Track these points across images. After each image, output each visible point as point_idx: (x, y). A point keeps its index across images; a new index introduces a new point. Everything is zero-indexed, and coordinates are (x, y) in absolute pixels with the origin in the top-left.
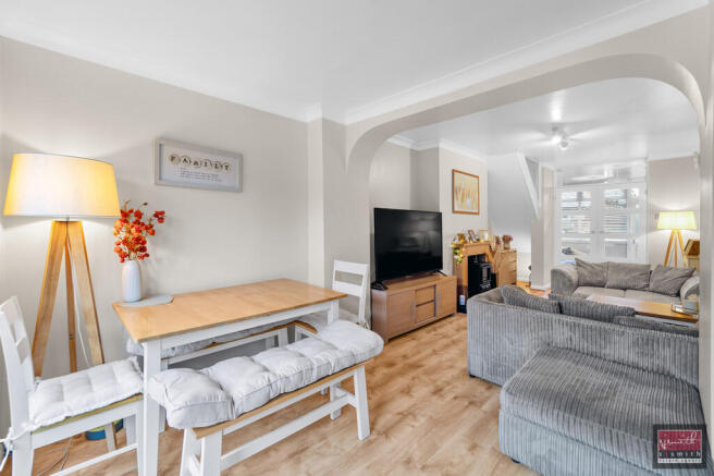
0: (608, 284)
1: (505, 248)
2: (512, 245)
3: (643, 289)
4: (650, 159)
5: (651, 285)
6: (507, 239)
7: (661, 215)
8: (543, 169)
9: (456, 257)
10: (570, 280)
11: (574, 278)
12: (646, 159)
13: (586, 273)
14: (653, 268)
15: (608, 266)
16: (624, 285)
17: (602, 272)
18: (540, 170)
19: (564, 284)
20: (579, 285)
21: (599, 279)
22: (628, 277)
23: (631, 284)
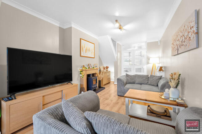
0: (136, 82)
1: (107, 71)
2: (109, 69)
3: (146, 84)
4: (148, 42)
5: (149, 82)
6: (107, 68)
7: (150, 59)
8: (118, 43)
9: (81, 75)
10: (123, 82)
11: (125, 81)
12: (146, 42)
13: (129, 79)
14: (149, 76)
15: (136, 76)
16: (141, 82)
17: (134, 78)
18: (117, 44)
19: (121, 84)
20: (126, 83)
21: (133, 81)
22: (142, 80)
23: (143, 82)
